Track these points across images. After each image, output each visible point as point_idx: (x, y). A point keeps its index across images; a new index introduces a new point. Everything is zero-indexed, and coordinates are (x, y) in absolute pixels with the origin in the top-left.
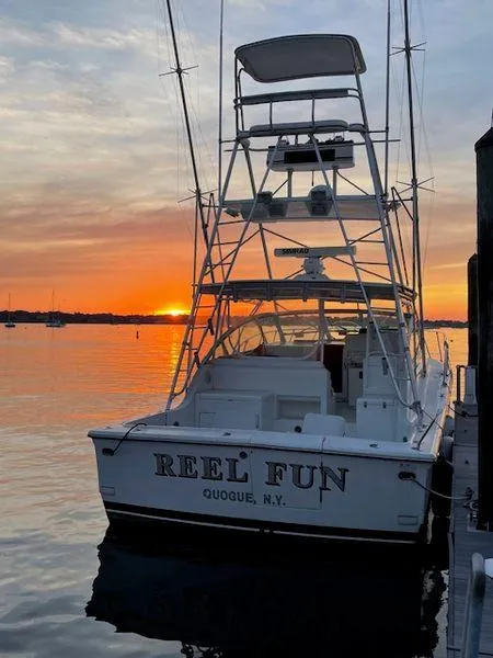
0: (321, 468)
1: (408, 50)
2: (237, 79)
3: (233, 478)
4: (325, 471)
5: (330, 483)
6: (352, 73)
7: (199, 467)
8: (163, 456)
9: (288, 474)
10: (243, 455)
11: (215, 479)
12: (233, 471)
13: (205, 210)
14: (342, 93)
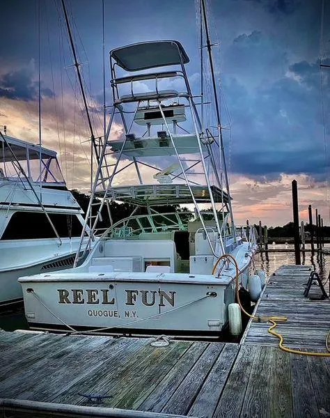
0: (159, 292)
1: (209, 46)
2: (112, 69)
3: (105, 302)
4: (162, 294)
5: (165, 301)
6: (179, 63)
7: (85, 296)
8: (63, 291)
9: (139, 297)
10: (111, 287)
11: (94, 303)
12: (105, 297)
13: (97, 147)
14: (173, 74)
